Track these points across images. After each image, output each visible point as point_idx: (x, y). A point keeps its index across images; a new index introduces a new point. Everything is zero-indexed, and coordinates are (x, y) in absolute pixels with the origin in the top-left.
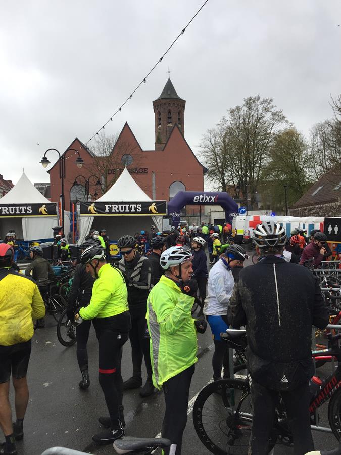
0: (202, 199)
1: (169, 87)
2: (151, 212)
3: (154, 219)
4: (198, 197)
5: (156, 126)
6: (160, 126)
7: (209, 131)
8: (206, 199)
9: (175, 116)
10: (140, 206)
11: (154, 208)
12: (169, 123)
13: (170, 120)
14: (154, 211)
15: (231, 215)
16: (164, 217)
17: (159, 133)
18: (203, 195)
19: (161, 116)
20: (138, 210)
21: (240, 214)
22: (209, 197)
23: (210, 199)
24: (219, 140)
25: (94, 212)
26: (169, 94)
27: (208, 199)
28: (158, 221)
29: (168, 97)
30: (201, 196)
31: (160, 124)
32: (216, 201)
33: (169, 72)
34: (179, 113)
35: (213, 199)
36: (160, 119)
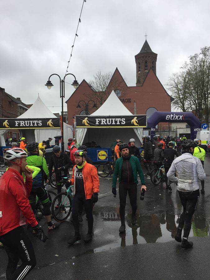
0: (173, 117)
1: (146, 46)
2: (133, 125)
3: (135, 131)
4: (169, 116)
5: (137, 72)
6: (140, 72)
7: (173, 74)
8: (175, 117)
9: (150, 65)
10: (124, 119)
11: (136, 121)
12: (146, 70)
13: (146, 68)
14: (135, 124)
15: (195, 130)
16: (144, 129)
17: (139, 76)
18: (173, 115)
19: (141, 65)
20: (122, 123)
21: (202, 129)
22: (178, 116)
23: (179, 117)
24: (181, 80)
25: (87, 124)
26: (146, 50)
27: (177, 117)
28: (139, 132)
29: (145, 52)
30: (172, 116)
31: (140, 71)
32: (183, 119)
33: (146, 36)
34: (153, 63)
35: (181, 117)
36: (139, 67)
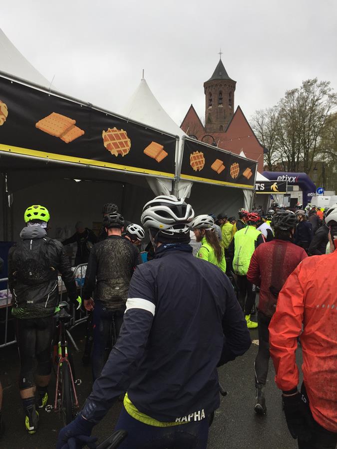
0: (285, 179)
1: (220, 68)
3: (274, 197)
4: (281, 177)
5: (207, 107)
6: (211, 107)
7: (257, 111)
8: (288, 179)
9: (225, 97)
10: (264, 185)
11: (276, 187)
12: (220, 104)
13: (220, 101)
14: (275, 190)
15: (309, 195)
17: (210, 113)
18: (285, 176)
19: (212, 97)
20: (261, 189)
22: (291, 177)
23: (292, 179)
24: (267, 120)
26: (221, 75)
27: (289, 179)
28: (278, 199)
29: (220, 78)
30: (284, 177)
31: (211, 105)
32: (297, 181)
33: (220, 53)
34: (230, 94)
35: (294, 179)
36: (211, 100)
